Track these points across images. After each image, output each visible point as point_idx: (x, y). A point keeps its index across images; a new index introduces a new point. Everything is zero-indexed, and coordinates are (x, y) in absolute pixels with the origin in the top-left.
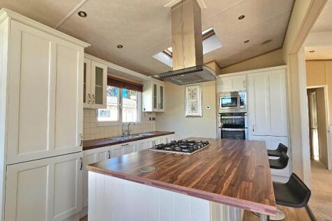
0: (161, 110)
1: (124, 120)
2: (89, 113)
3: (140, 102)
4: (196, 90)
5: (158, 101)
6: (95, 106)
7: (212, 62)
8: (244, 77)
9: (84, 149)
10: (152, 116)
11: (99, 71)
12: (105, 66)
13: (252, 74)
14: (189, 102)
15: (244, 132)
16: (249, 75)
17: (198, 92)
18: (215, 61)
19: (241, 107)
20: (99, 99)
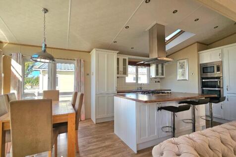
0: (162, 77)
1: (139, 82)
3: (149, 72)
4: (184, 62)
5: (160, 71)
6: (123, 76)
7: (195, 43)
9: (118, 93)
10: (157, 80)
11: (124, 60)
12: (127, 57)
13: (226, 48)
14: (180, 71)
15: (220, 91)
16: (224, 49)
17: (186, 64)
18: (197, 42)
19: (218, 73)
20: (125, 72)
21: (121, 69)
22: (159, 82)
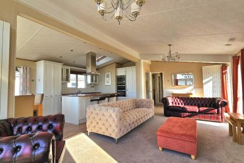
0: (96, 83)
1: (79, 87)
2: (64, 85)
4: (109, 74)
5: (94, 79)
6: (66, 82)
8: (125, 70)
11: (67, 70)
12: (69, 68)
13: (128, 68)
14: (106, 79)
15: (125, 91)
18: (115, 63)
19: (124, 81)
20: (68, 79)
21: (65, 77)
22: (93, 87)
